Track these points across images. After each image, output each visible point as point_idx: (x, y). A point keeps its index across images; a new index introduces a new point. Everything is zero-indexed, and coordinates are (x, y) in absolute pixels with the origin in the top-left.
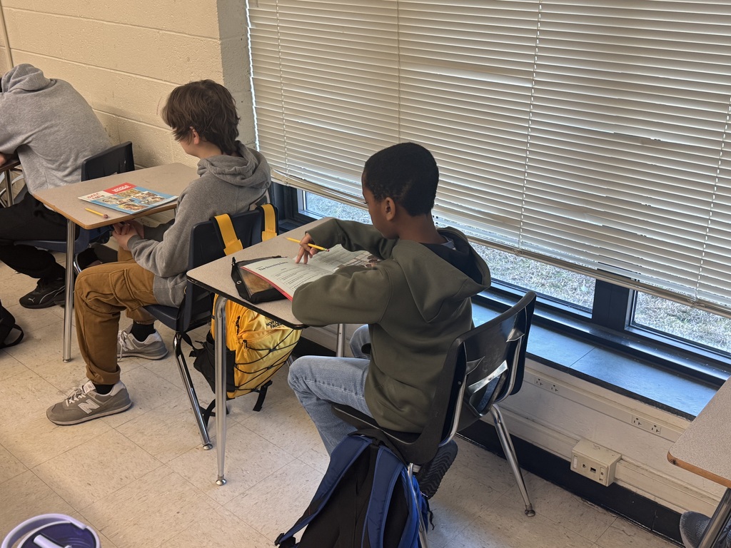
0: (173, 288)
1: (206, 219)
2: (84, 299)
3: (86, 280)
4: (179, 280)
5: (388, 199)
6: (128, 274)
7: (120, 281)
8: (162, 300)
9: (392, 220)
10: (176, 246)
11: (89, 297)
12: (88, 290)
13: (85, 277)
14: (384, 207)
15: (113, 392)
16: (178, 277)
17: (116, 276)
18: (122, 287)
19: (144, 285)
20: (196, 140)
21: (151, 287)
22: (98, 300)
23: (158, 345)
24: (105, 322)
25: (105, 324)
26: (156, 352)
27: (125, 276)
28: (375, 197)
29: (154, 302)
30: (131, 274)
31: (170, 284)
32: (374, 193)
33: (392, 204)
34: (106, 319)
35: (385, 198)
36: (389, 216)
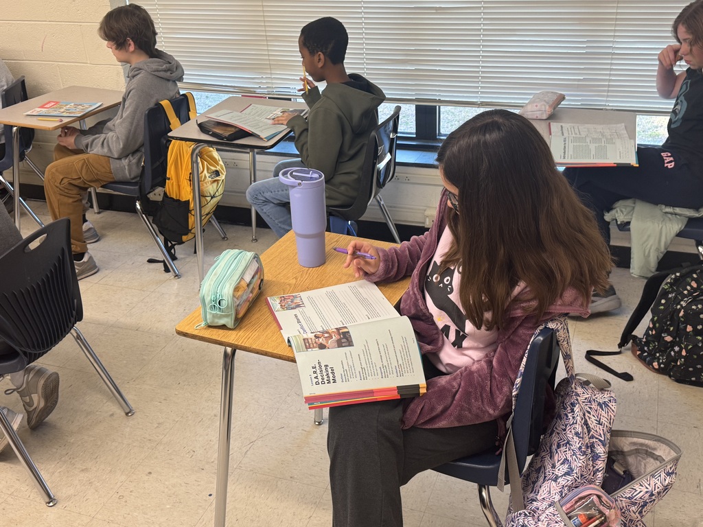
0: (129, 165)
1: (152, 105)
2: (58, 185)
3: (56, 170)
4: (131, 158)
5: (320, 53)
6: (88, 161)
7: (84, 167)
8: (119, 177)
9: (321, 67)
10: (130, 130)
11: (63, 182)
12: (61, 177)
13: (55, 169)
14: (316, 58)
15: (85, 259)
16: (130, 156)
17: (80, 164)
18: (87, 171)
19: (104, 167)
20: (132, 48)
21: (110, 168)
22: (70, 184)
23: (92, 231)
24: (75, 202)
25: (75, 203)
26: (92, 236)
27: (86, 163)
28: (310, 53)
29: (112, 180)
30: (91, 161)
31: (125, 162)
32: (309, 50)
33: (322, 56)
34: (76, 199)
35: (317, 52)
36: (320, 65)
